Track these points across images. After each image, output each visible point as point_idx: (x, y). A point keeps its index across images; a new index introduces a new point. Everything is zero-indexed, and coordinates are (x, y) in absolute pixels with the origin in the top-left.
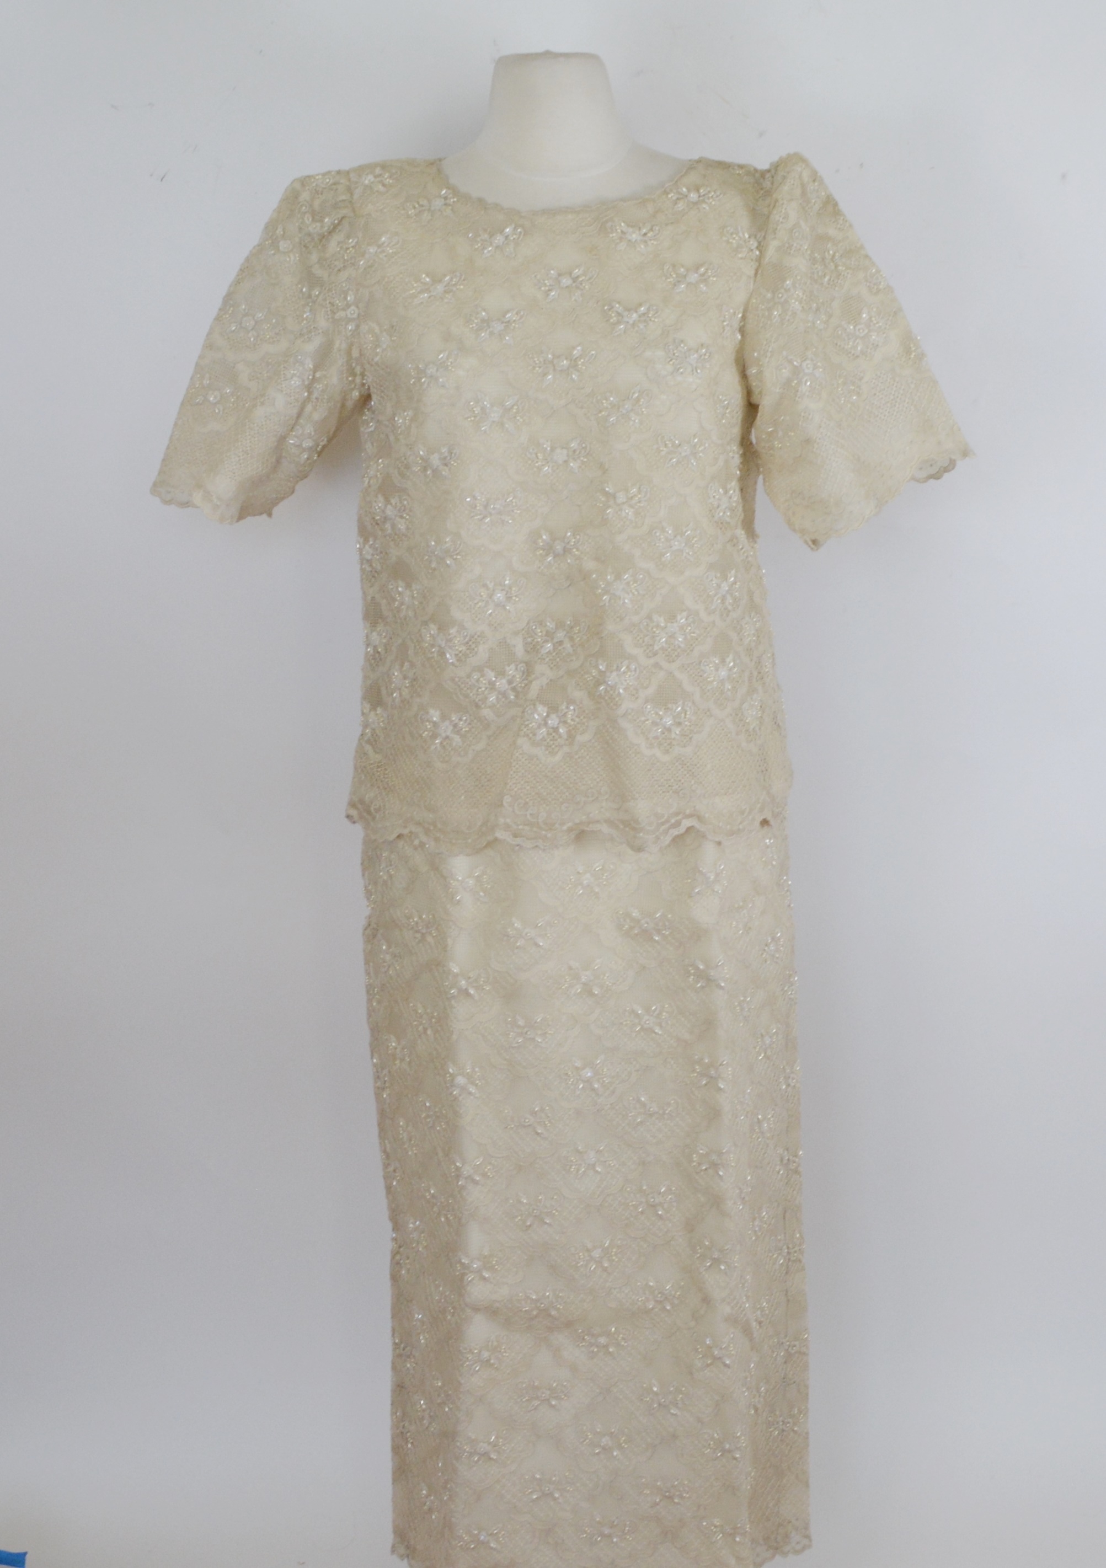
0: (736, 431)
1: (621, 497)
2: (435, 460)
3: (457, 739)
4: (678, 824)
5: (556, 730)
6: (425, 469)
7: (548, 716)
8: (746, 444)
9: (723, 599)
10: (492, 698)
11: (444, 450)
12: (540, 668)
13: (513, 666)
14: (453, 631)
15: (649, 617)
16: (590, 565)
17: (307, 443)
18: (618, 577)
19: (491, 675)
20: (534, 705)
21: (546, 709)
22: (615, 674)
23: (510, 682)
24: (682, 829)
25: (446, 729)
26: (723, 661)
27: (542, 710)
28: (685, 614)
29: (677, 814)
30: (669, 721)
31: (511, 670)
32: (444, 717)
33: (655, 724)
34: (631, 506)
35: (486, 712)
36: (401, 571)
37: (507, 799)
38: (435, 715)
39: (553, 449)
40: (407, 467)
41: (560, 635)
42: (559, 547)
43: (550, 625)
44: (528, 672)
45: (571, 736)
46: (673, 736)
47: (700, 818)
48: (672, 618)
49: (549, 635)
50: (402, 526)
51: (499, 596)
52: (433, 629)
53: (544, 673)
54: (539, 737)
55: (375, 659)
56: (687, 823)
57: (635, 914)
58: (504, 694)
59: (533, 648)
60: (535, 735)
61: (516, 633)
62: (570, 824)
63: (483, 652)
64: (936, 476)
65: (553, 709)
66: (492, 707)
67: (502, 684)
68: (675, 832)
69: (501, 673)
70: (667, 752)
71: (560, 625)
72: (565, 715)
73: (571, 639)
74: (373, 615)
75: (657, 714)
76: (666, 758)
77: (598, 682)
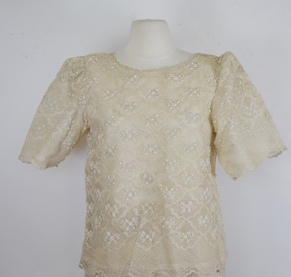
1: (171, 163)
2: (110, 150)
3: (116, 242)
4: (189, 271)
5: (148, 240)
6: (107, 153)
7: (146, 235)
8: (213, 147)
9: (204, 197)
10: (127, 229)
11: (113, 147)
12: (143, 219)
14: (115, 206)
15: (180, 203)
16: (160, 185)
17: (69, 144)
18: (169, 190)
19: (127, 221)
20: (141, 231)
22: (168, 221)
23: (133, 224)
24: (190, 274)
25: (112, 238)
26: (204, 217)
27: (144, 233)
28: (191, 202)
29: (189, 268)
30: (186, 237)
31: (134, 219)
32: (111, 234)
33: (181, 238)
35: (125, 233)
36: (98, 186)
37: (132, 262)
38: (109, 234)
39: (149, 147)
40: (101, 152)
42: (150, 179)
43: (147, 205)
44: (139, 220)
45: (153, 242)
46: (187, 242)
47: (196, 270)
48: (187, 203)
49: (147, 208)
50: (99, 172)
51: (130, 195)
52: (109, 205)
53: (145, 221)
54: (143, 242)
55: (90, 215)
56: (192, 271)
58: (131, 227)
59: (141, 212)
60: (141, 241)
61: (136, 207)
63: (124, 213)
65: (148, 233)
66: (127, 231)
67: (131, 224)
68: (187, 274)
69: (131, 220)
70: (185, 247)
71: (150, 205)
72: (151, 235)
73: (154, 209)
74: (89, 200)
75: (182, 235)
76: (185, 250)
77: (162, 224)
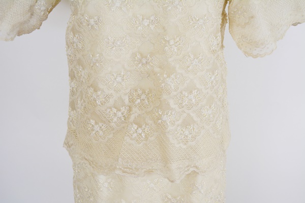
0: (221, 10)
1: (172, 42)
2: (92, 22)
3: (101, 133)
4: (188, 170)
5: (140, 134)
6: (88, 25)
7: (137, 129)
8: (224, 14)
9: (212, 82)
10: (115, 119)
11: (96, 18)
12: (134, 109)
13: (124, 107)
14: (99, 93)
15: (181, 93)
16: (157, 70)
18: (169, 76)
19: (115, 110)
20: (132, 124)
21: (137, 126)
22: (165, 116)
23: (122, 114)
24: (190, 172)
25: (97, 128)
26: (210, 107)
27: (135, 126)
28: (196, 90)
29: (188, 166)
30: (187, 133)
31: (123, 109)
32: (96, 123)
33: (181, 134)
34: (176, 46)
35: (113, 124)
37: (120, 159)
38: (93, 122)
39: (143, 19)
40: (81, 23)
41: (143, 97)
42: (144, 61)
43: (140, 92)
44: (130, 110)
45: (146, 138)
46: (188, 138)
47: (196, 167)
48: (191, 92)
49: (139, 96)
50: (80, 46)
51: (119, 79)
52: (92, 90)
53: (136, 111)
54: (134, 137)
55: (73, 93)
56: (192, 169)
57: (170, 197)
58: (120, 118)
59: (132, 101)
60: (132, 136)
61: (125, 94)
62: (145, 170)
63: (112, 101)
64: (295, 25)
65: (140, 126)
66: (115, 122)
67: (119, 114)
68: (187, 173)
69: (119, 110)
70: (186, 144)
71: (144, 92)
72: (144, 129)
73: (148, 99)
74: (72, 76)
75: (182, 130)
76: (185, 147)
77: (158, 119)
